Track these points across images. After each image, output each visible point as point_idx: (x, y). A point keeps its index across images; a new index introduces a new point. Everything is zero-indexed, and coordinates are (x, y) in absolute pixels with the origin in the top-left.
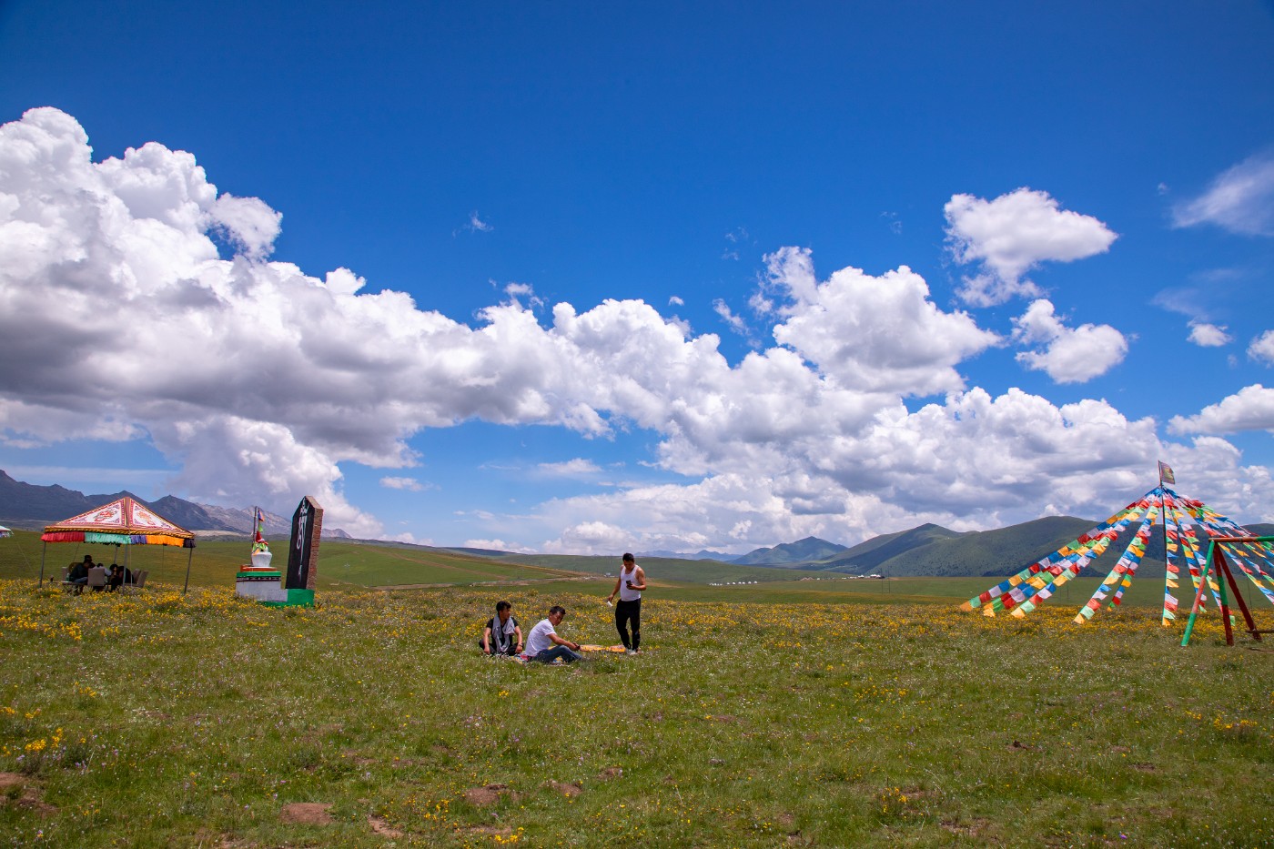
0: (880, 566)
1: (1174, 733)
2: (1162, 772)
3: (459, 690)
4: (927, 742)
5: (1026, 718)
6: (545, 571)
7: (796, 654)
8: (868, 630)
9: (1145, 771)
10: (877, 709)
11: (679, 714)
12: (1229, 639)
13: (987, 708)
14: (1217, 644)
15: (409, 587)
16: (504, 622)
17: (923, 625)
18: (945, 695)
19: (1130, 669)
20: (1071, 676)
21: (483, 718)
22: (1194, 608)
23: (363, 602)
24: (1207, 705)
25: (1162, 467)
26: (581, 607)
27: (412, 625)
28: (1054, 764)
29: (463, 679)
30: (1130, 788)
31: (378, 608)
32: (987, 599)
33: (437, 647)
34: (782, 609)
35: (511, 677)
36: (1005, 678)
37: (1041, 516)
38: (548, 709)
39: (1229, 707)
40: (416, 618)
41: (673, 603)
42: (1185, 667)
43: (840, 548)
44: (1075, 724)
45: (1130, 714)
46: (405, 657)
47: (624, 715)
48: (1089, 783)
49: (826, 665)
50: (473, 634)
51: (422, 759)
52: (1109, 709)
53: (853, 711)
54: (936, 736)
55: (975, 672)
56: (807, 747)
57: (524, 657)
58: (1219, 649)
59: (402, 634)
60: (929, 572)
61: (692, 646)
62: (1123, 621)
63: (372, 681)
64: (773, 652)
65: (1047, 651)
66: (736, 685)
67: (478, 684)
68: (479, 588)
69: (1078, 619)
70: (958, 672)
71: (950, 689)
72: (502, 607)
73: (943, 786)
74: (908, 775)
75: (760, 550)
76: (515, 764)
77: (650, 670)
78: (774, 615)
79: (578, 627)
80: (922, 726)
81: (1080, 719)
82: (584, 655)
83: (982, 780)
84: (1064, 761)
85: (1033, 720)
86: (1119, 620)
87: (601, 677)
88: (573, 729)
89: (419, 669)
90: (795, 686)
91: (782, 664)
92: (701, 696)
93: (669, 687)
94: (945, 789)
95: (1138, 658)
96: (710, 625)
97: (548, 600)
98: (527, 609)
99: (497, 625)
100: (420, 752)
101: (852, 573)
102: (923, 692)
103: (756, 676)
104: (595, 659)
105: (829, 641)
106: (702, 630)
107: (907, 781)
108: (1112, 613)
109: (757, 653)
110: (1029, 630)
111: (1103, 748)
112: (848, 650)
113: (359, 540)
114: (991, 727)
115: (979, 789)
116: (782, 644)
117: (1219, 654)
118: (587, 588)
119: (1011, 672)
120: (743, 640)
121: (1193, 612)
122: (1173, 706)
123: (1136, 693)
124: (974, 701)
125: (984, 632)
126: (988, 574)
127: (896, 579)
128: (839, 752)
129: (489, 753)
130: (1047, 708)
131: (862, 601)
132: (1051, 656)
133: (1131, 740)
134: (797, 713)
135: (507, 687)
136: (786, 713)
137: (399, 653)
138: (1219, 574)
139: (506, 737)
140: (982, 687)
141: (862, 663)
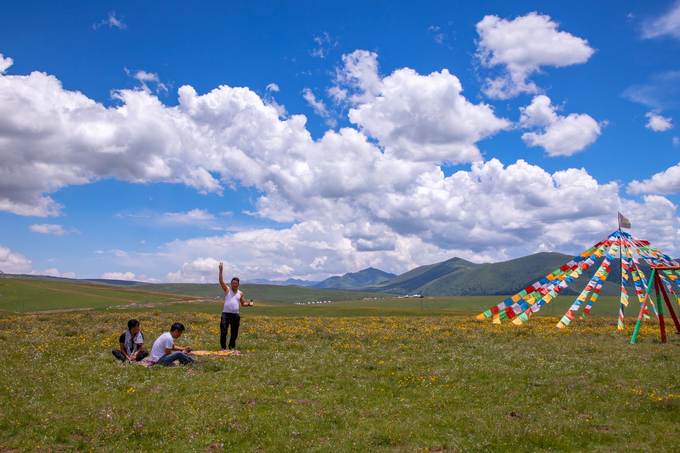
0: (420, 288)
1: (623, 404)
2: (613, 432)
3: (94, 390)
4: (450, 415)
5: (520, 396)
6: (168, 296)
7: (357, 353)
8: (410, 335)
9: (602, 431)
10: (414, 391)
11: (268, 400)
12: (664, 338)
13: (493, 388)
14: (655, 342)
15: (55, 311)
16: (134, 335)
17: (450, 330)
18: (463, 380)
19: (594, 360)
20: (552, 365)
21: (114, 411)
22: (640, 316)
23: (13, 324)
24: (646, 385)
25: (621, 217)
26: (196, 323)
27: (56, 341)
28: (539, 427)
29: (98, 381)
30: (591, 443)
31: (27, 328)
32: (495, 311)
33: (76, 357)
34: (348, 321)
35: (137, 377)
36: (506, 367)
37: (536, 252)
38: (167, 401)
39: (662, 386)
40: (59, 335)
41: (267, 317)
42: (632, 358)
43: (391, 276)
44: (554, 399)
45: (593, 392)
46: (49, 366)
47: (226, 402)
48: (563, 440)
49: (379, 360)
50: (107, 346)
51: (60, 446)
52: (578, 388)
53: (397, 394)
54: (456, 410)
55: (485, 363)
56: (363, 421)
57: (148, 362)
58: (657, 345)
59: (47, 349)
60: (455, 292)
61: (280, 349)
62: (591, 326)
63: (19, 386)
64: (340, 352)
65: (537, 348)
66: (312, 377)
67: (110, 385)
68: (113, 311)
69: (559, 325)
70: (473, 364)
71: (467, 376)
72: (133, 325)
73: (461, 446)
74: (435, 439)
75: (333, 278)
76: (138, 445)
77: (248, 368)
78: (342, 326)
79: (193, 337)
80: (446, 403)
81: (558, 395)
82: (196, 358)
83: (488, 440)
84: (546, 426)
85: (525, 397)
86: (587, 326)
87: (210, 375)
88: (186, 415)
89: (61, 375)
90: (356, 377)
91: (346, 360)
92: (285, 386)
93: (261, 380)
94: (462, 447)
95: (600, 352)
96: (294, 333)
97: (169, 318)
98: (153, 325)
99: (128, 338)
100: (59, 440)
101: (401, 294)
102: (448, 378)
103: (327, 370)
104: (205, 361)
105: (382, 343)
106: (288, 337)
107: (435, 443)
108: (583, 321)
109: (329, 354)
110: (524, 333)
111: (573, 416)
112: (394, 350)
113: (10, 275)
114: (496, 403)
115: (485, 447)
116: (346, 346)
117: (656, 349)
118: (200, 308)
119: (510, 363)
120: (318, 344)
121: (638, 319)
122: (623, 385)
123: (598, 377)
124: (483, 384)
125: (493, 335)
126: (497, 294)
127: (431, 298)
128: (387, 423)
129: (118, 438)
130: (535, 388)
131: (407, 314)
132: (539, 351)
133: (593, 410)
134: (356, 396)
135: (134, 386)
136: (348, 397)
137: (45, 363)
138: (658, 293)
139: (131, 424)
140: (489, 374)
141: (404, 358)
